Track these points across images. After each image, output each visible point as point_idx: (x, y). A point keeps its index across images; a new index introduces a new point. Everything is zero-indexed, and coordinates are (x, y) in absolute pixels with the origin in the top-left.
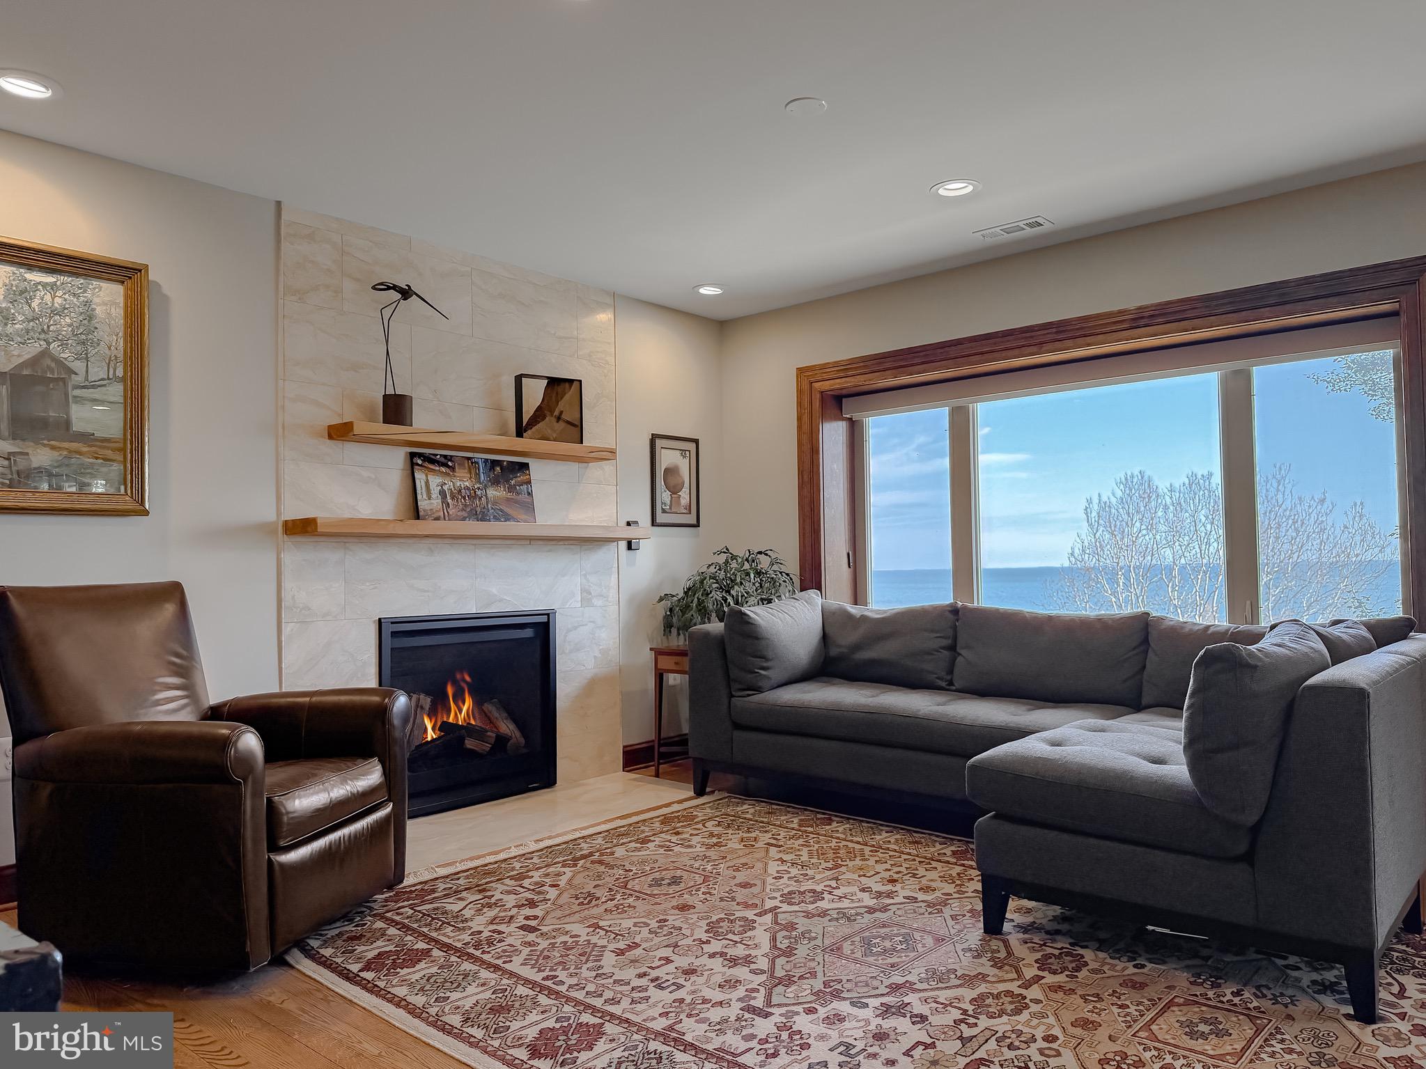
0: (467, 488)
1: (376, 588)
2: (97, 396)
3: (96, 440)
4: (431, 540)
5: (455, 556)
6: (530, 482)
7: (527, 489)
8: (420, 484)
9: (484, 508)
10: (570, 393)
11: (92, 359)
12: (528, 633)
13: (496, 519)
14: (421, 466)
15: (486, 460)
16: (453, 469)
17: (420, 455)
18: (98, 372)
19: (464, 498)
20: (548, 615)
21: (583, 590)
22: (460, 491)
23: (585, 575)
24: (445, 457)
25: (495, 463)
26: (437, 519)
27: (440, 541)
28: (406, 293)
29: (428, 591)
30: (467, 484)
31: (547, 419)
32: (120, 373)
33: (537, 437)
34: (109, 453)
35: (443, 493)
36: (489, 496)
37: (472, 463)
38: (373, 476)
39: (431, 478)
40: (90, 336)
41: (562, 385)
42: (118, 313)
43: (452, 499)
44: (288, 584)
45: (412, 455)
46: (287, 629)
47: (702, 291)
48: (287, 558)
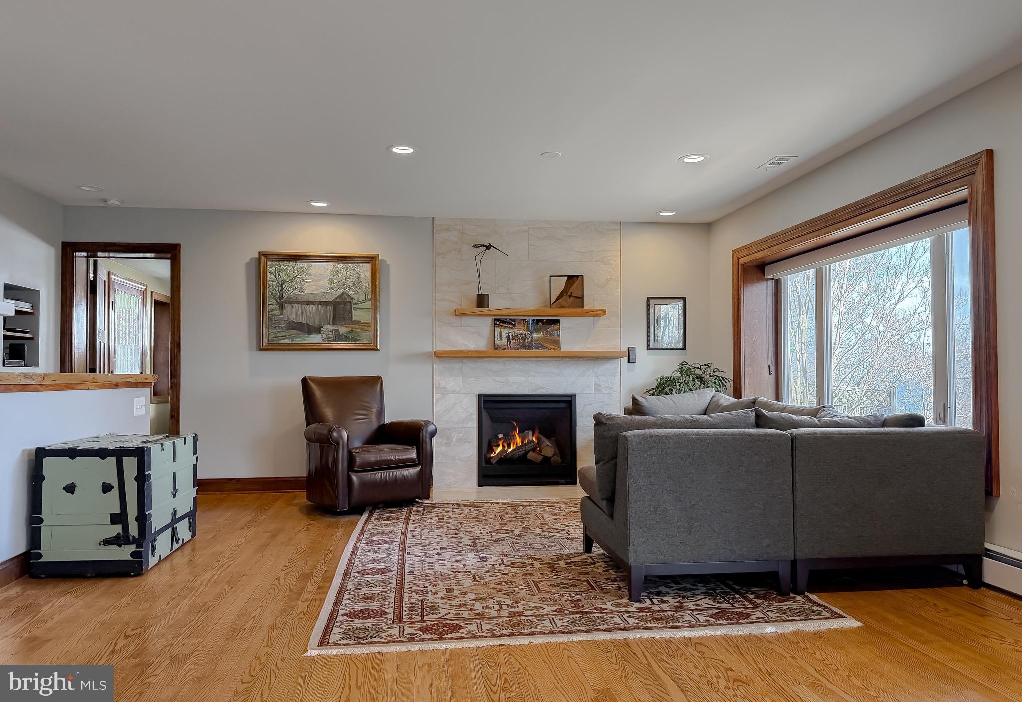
0: (522, 334)
1: (476, 380)
2: (362, 307)
3: (361, 323)
4: (505, 359)
5: (517, 366)
6: (559, 329)
7: (557, 333)
8: (497, 334)
9: (530, 343)
10: (577, 282)
11: (360, 293)
12: (563, 406)
13: (537, 348)
14: (498, 325)
15: (534, 320)
16: (515, 325)
17: (498, 320)
18: (362, 297)
19: (520, 339)
20: (572, 396)
21: (596, 385)
22: (518, 335)
23: (597, 377)
24: (511, 319)
25: (539, 321)
26: (504, 349)
27: (509, 359)
28: (488, 247)
29: (503, 383)
30: (522, 332)
31: (564, 297)
32: (370, 297)
33: (558, 307)
34: (366, 328)
35: (508, 337)
36: (533, 337)
37: (526, 321)
38: (476, 331)
39: (502, 330)
40: (359, 285)
41: (574, 278)
42: (369, 274)
43: (513, 339)
44: (437, 378)
45: (495, 320)
46: (436, 397)
47: (662, 214)
48: (436, 367)
